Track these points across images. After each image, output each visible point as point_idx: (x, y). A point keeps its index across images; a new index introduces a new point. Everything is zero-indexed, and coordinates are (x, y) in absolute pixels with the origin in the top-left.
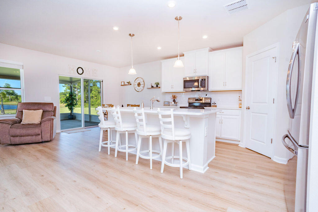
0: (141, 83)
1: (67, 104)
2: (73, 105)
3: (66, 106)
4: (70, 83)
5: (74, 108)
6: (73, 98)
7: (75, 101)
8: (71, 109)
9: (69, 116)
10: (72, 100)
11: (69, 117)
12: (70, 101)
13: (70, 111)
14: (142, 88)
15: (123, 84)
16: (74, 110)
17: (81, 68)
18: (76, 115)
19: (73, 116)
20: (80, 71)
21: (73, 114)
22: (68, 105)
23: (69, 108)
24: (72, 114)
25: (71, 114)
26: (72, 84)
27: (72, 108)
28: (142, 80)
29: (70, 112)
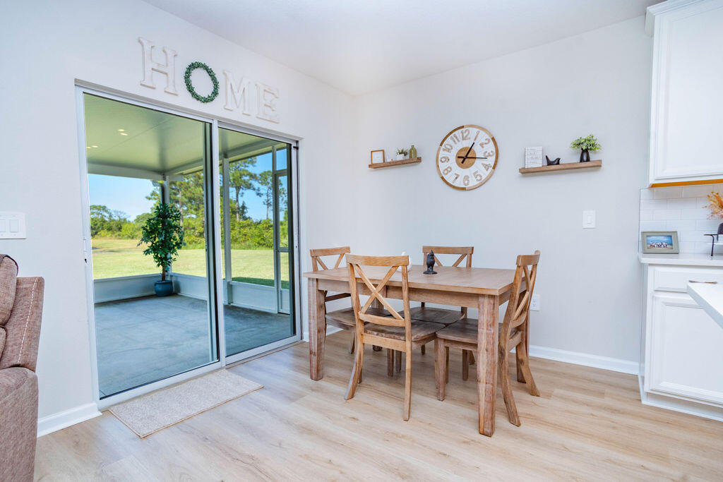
0: (478, 151)
1: (150, 244)
2: (171, 249)
3: (147, 252)
4: (161, 177)
5: (173, 256)
6: (170, 226)
7: (175, 234)
8: (164, 261)
9: (156, 284)
10: (167, 232)
11: (159, 288)
12: (160, 234)
13: (161, 267)
14: (485, 174)
15: (378, 159)
16: (173, 264)
17: (206, 68)
18: (179, 280)
19: (171, 283)
20: (201, 83)
21: (171, 276)
22: (154, 249)
23: (156, 257)
24: (168, 279)
25: (163, 276)
26: (167, 177)
27: (166, 258)
28: (483, 137)
29: (159, 270)
